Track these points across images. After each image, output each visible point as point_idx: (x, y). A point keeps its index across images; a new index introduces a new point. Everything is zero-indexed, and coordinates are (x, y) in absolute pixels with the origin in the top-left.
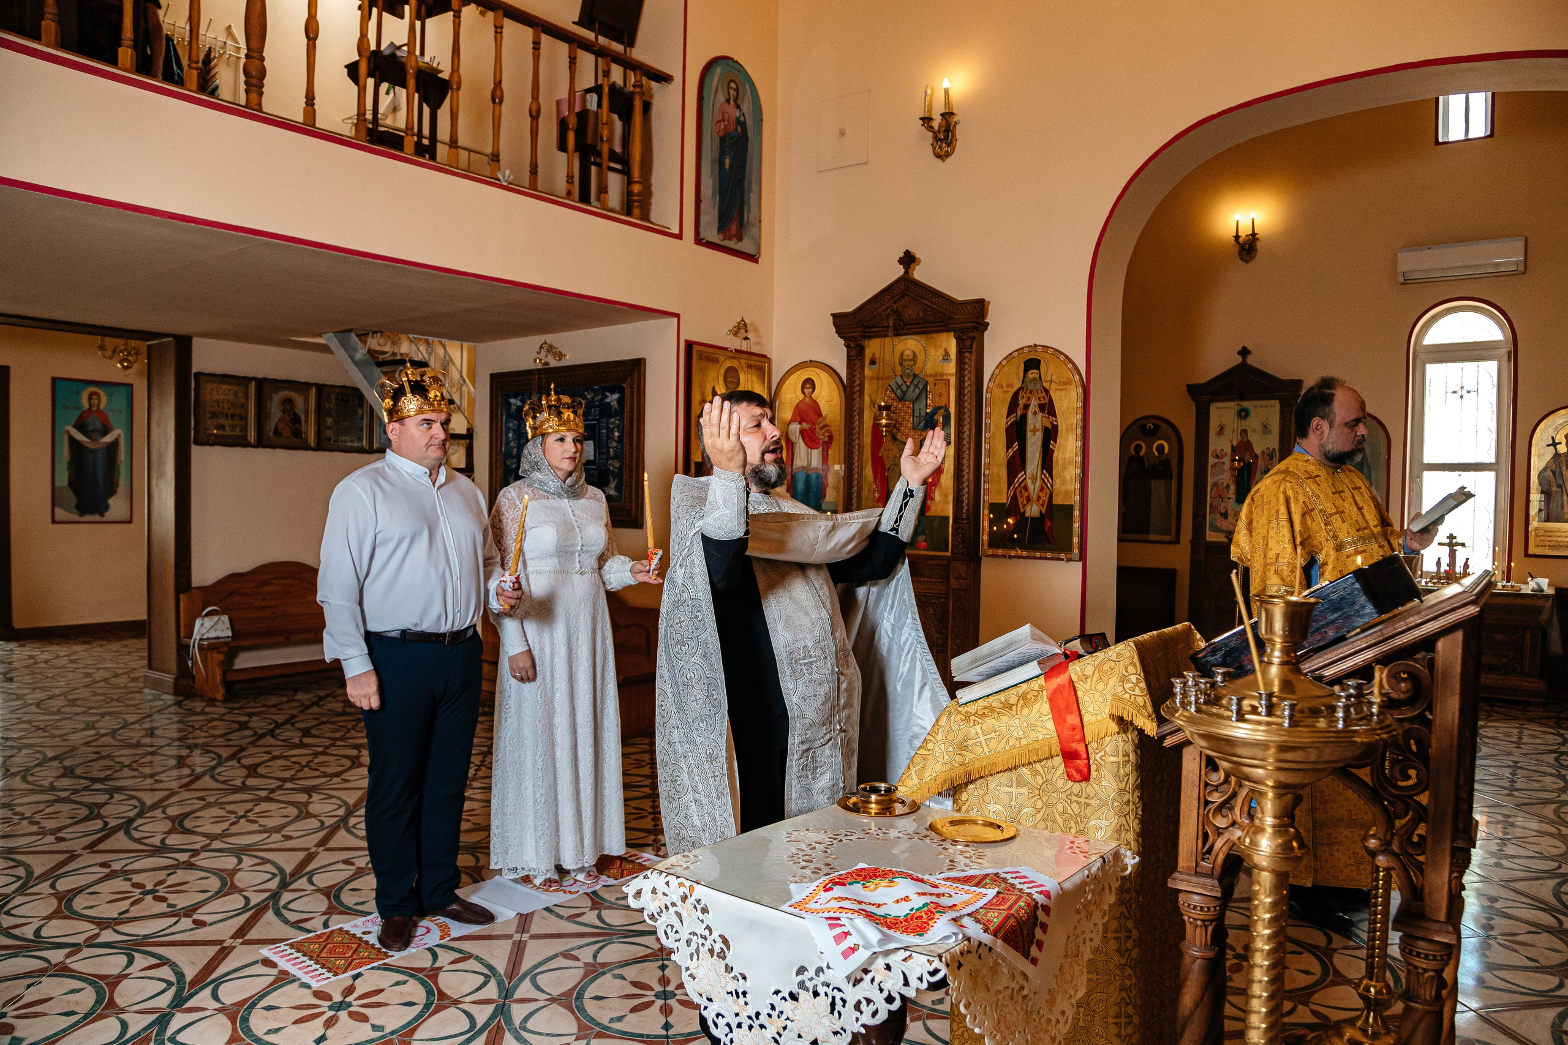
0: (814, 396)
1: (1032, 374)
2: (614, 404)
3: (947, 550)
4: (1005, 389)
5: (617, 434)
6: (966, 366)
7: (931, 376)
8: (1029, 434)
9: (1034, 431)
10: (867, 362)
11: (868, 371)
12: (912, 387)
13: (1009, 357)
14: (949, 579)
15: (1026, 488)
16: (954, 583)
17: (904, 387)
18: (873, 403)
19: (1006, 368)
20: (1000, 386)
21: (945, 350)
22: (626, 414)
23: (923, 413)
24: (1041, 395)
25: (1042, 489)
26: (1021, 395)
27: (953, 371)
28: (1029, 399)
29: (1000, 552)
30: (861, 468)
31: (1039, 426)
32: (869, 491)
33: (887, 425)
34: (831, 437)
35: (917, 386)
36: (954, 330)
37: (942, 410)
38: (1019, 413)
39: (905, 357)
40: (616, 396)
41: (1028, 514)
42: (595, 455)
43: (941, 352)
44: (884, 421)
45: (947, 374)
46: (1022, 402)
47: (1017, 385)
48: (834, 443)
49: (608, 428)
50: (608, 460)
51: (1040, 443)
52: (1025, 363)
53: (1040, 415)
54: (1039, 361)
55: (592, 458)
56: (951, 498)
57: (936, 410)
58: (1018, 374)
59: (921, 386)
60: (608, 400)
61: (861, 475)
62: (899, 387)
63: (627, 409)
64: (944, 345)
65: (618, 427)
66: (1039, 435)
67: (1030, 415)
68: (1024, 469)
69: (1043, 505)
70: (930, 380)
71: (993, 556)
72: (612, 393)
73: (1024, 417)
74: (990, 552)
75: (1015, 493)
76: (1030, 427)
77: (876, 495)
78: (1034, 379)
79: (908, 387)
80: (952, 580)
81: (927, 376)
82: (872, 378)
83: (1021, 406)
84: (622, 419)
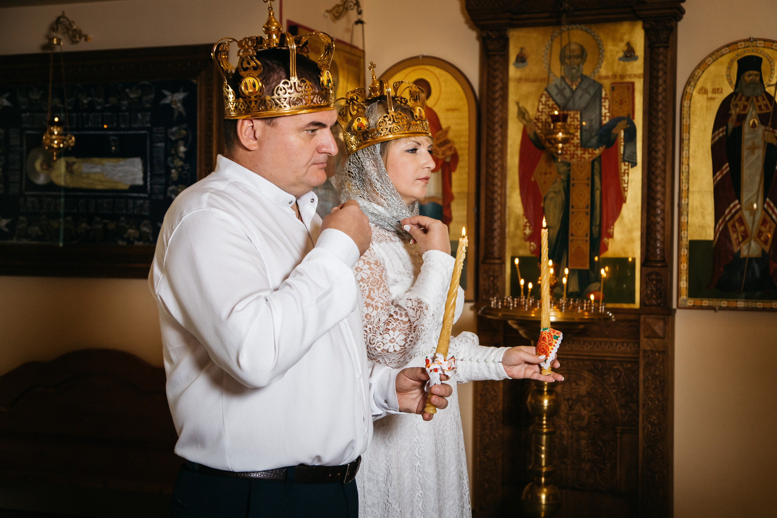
0: (430, 103)
1: (749, 76)
2: (179, 107)
3: (633, 302)
4: (710, 95)
5: (182, 149)
6: (661, 66)
7: (607, 77)
8: (745, 153)
9: (753, 149)
10: (513, 58)
11: (513, 72)
12: (579, 93)
13: (716, 54)
14: (639, 338)
15: (741, 221)
16: (645, 344)
17: (567, 93)
18: (522, 114)
19: (712, 68)
20: (703, 91)
21: (628, 44)
22: (199, 122)
23: (596, 126)
24: (762, 103)
25: (764, 222)
26: (733, 102)
27: (641, 71)
28: (745, 107)
29: (706, 303)
30: (504, 196)
31: (759, 141)
32: (517, 226)
33: (564, 141)
34: (455, 157)
35: (586, 91)
36: (645, 20)
37: (624, 122)
38: (731, 126)
39: (568, 53)
40: (180, 96)
41: (745, 253)
42: (145, 179)
43: (622, 46)
44: (560, 135)
45: (630, 76)
46: (734, 112)
47: (728, 90)
48: (460, 164)
49: (167, 140)
50: (167, 185)
51: (760, 164)
52: (739, 62)
53: (760, 129)
54: (760, 60)
55: (140, 182)
56: (637, 234)
57: (614, 121)
58: (729, 76)
59: (592, 92)
60: (167, 101)
61: (504, 205)
62: (561, 92)
63: (200, 114)
64: (626, 38)
65: (185, 140)
66: (760, 153)
67: (746, 129)
68: (738, 196)
69: (766, 242)
70: (607, 83)
71: (693, 308)
72: (174, 91)
73: (738, 131)
74: (690, 302)
75: (726, 228)
76: (746, 144)
77: (528, 231)
78: (753, 82)
79: (573, 92)
80: (643, 340)
81: (600, 77)
82: (519, 80)
83: (734, 117)
84: (193, 127)
